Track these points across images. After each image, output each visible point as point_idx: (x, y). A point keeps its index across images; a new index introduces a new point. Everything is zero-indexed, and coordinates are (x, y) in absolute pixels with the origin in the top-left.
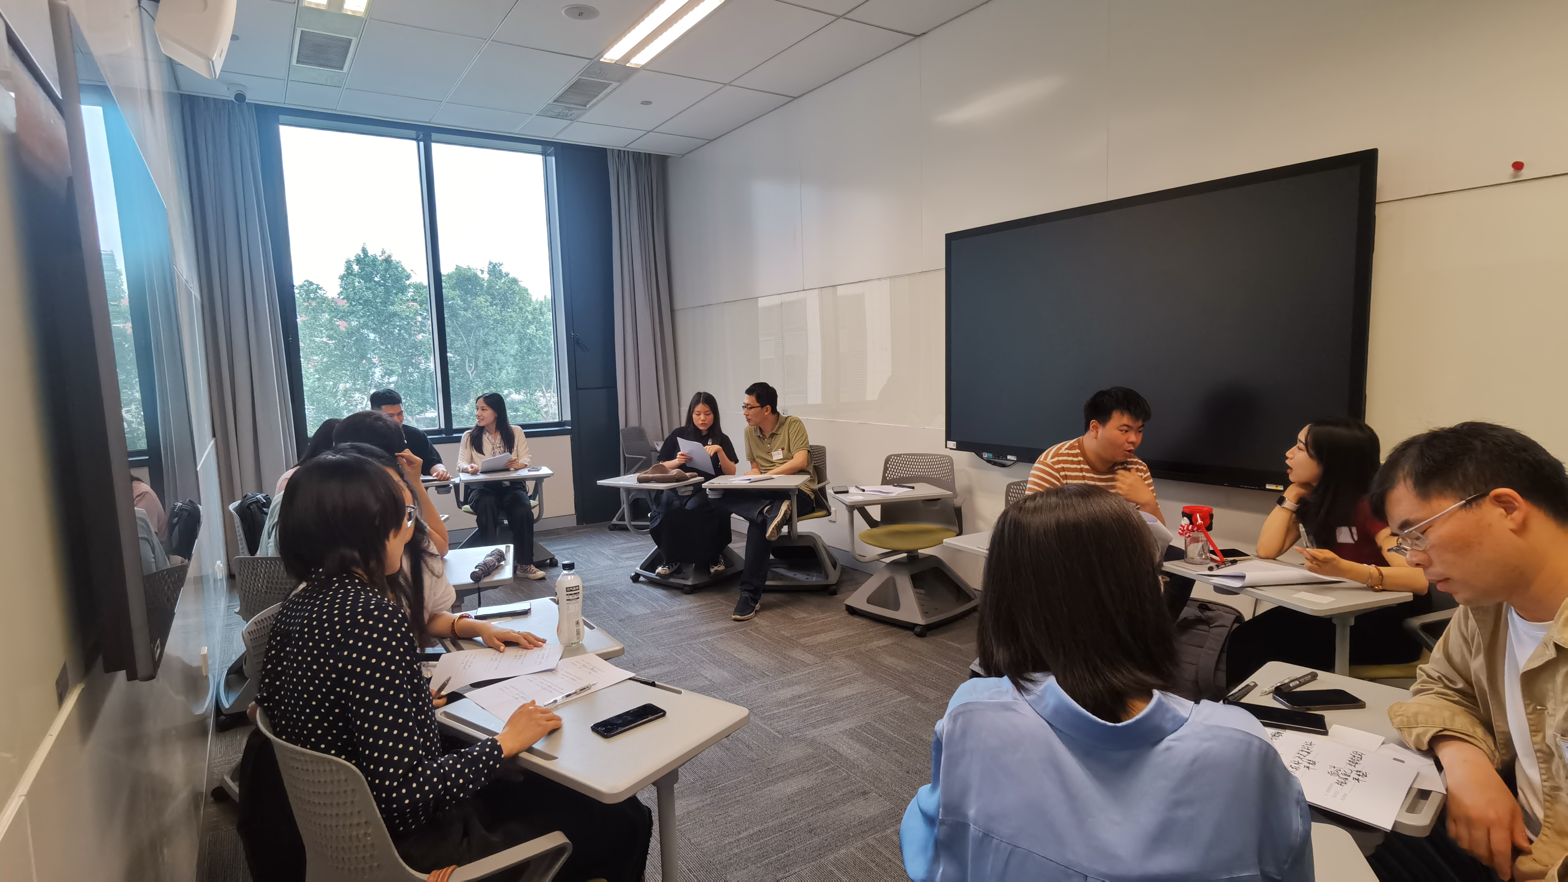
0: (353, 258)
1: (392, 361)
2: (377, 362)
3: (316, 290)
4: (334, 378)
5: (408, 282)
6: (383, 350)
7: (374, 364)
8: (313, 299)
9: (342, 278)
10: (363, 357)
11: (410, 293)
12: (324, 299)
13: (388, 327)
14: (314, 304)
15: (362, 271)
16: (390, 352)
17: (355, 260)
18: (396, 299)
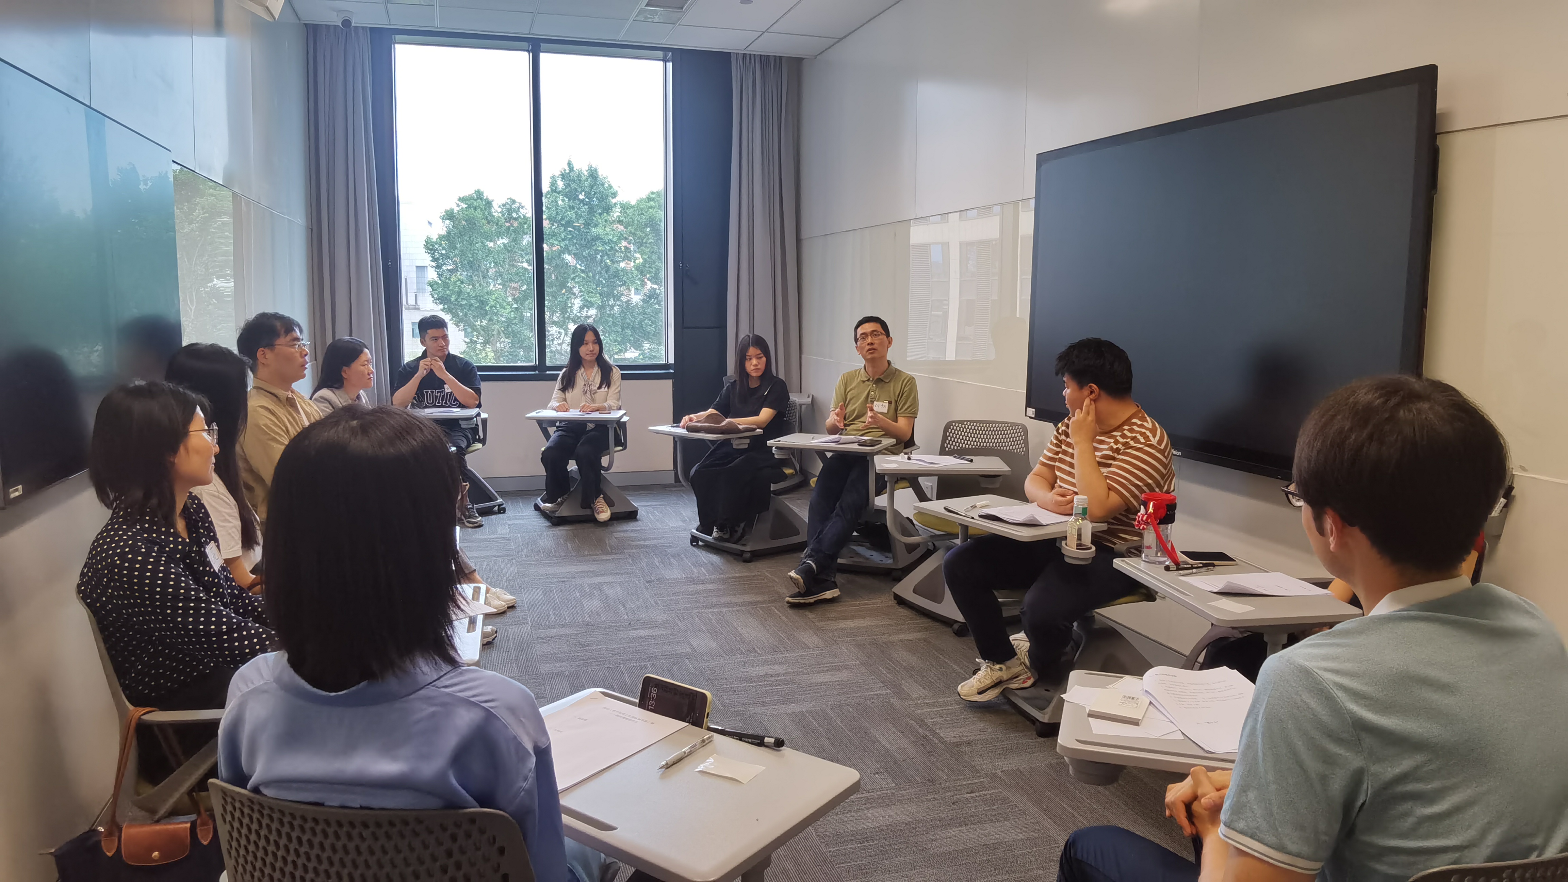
0: (557, 173)
1: (592, 292)
2: (577, 292)
3: (519, 209)
5: (614, 201)
6: (583, 278)
8: (516, 219)
11: (616, 213)
14: (516, 224)
15: (566, 187)
16: (590, 282)
17: (561, 175)
18: (600, 221)
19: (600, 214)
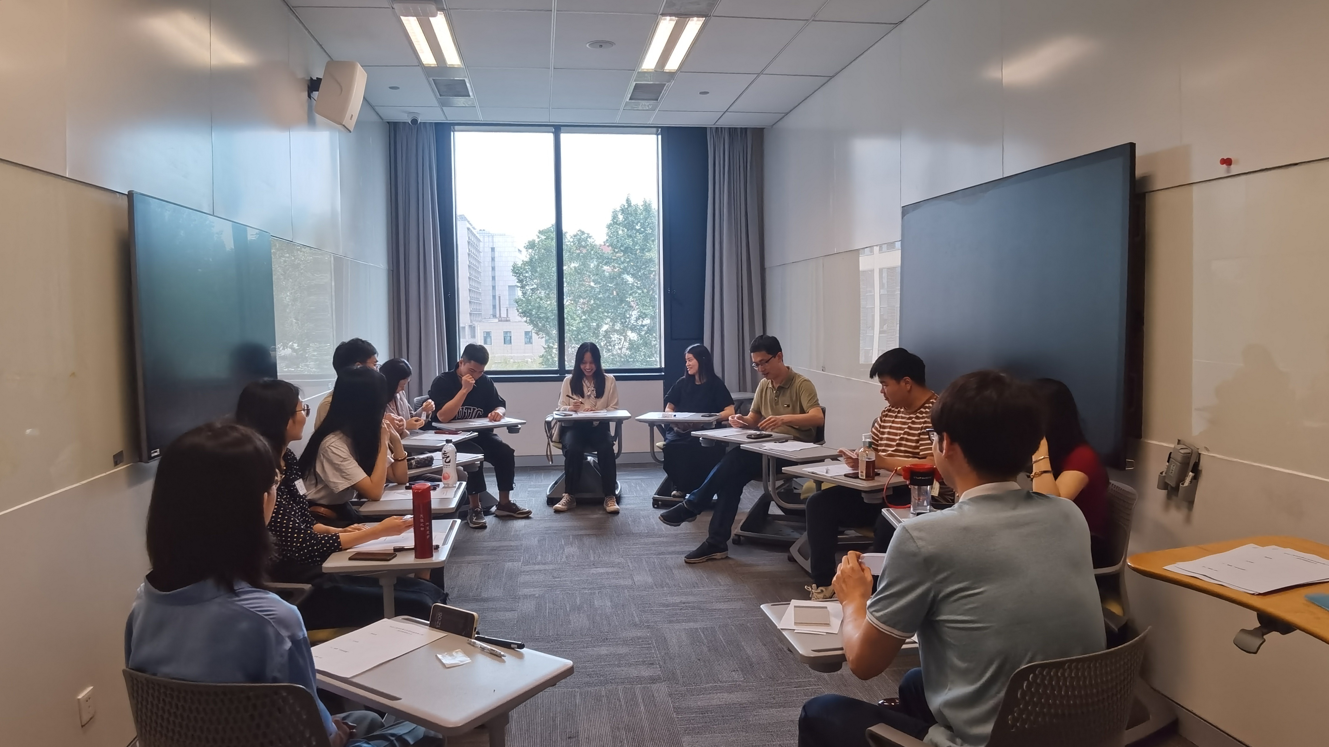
0: (618, 209)
2: (634, 306)
3: (587, 239)
4: (596, 320)
8: (584, 247)
9: (609, 227)
10: (622, 301)
12: (593, 247)
13: (644, 273)
14: (584, 251)
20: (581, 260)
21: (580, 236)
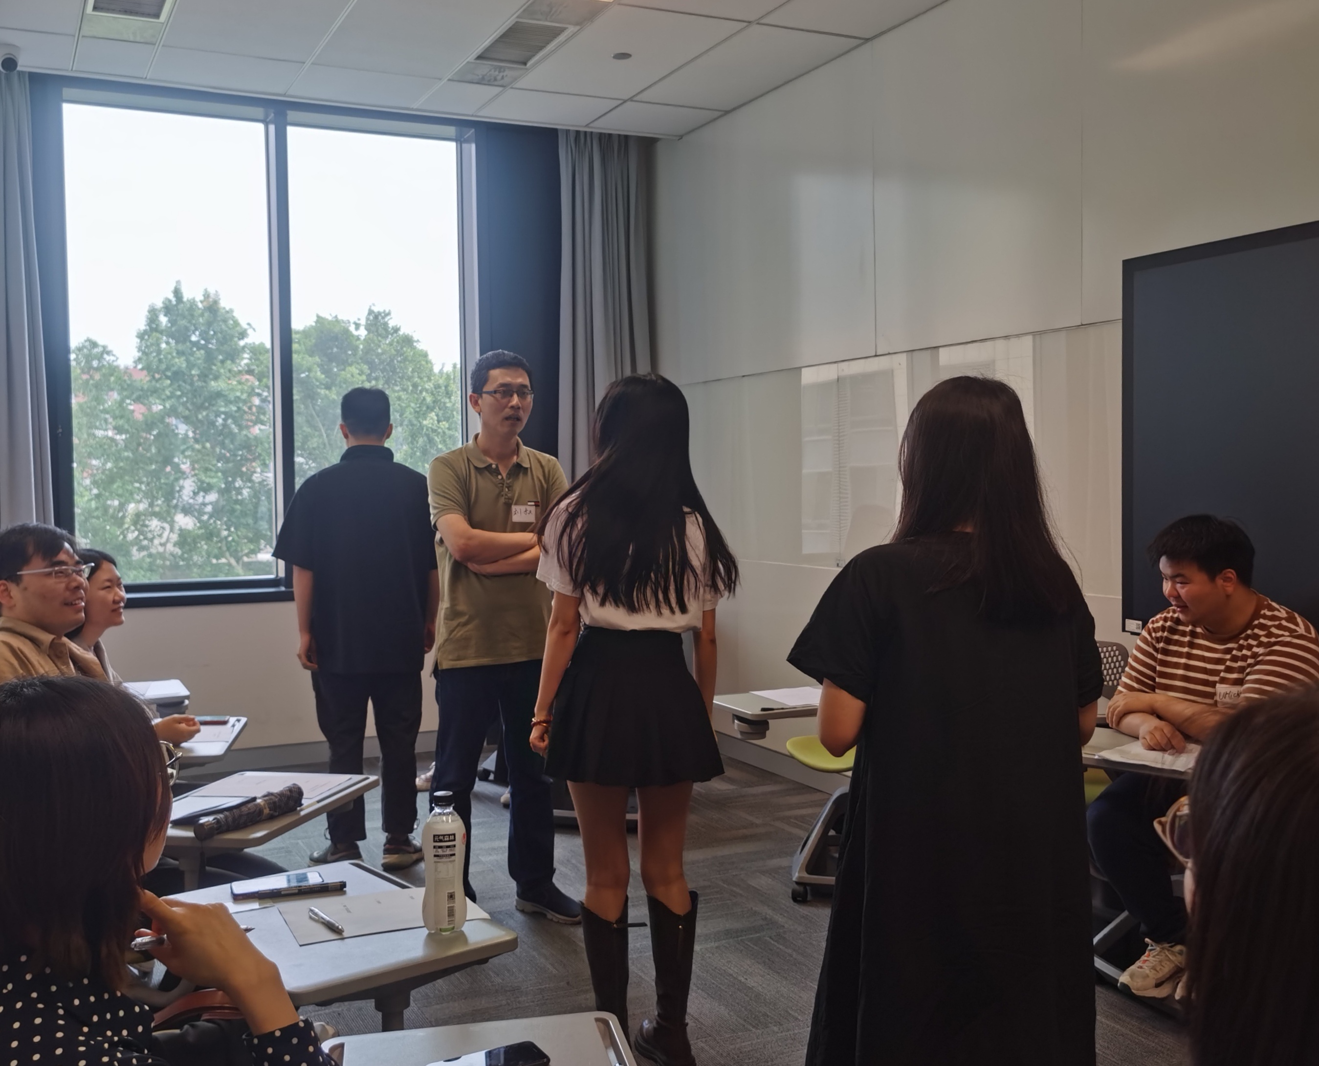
0: (159, 304)
1: (211, 470)
2: (188, 471)
3: (102, 354)
4: (120, 496)
5: (242, 343)
6: (199, 451)
7: (183, 473)
8: (98, 369)
9: (141, 336)
10: (167, 461)
11: (245, 360)
12: (113, 370)
13: (207, 415)
14: (97, 376)
15: (172, 326)
16: (208, 455)
17: (163, 308)
18: (222, 371)
19: (222, 362)
20: (91, 391)
21: (90, 350)
